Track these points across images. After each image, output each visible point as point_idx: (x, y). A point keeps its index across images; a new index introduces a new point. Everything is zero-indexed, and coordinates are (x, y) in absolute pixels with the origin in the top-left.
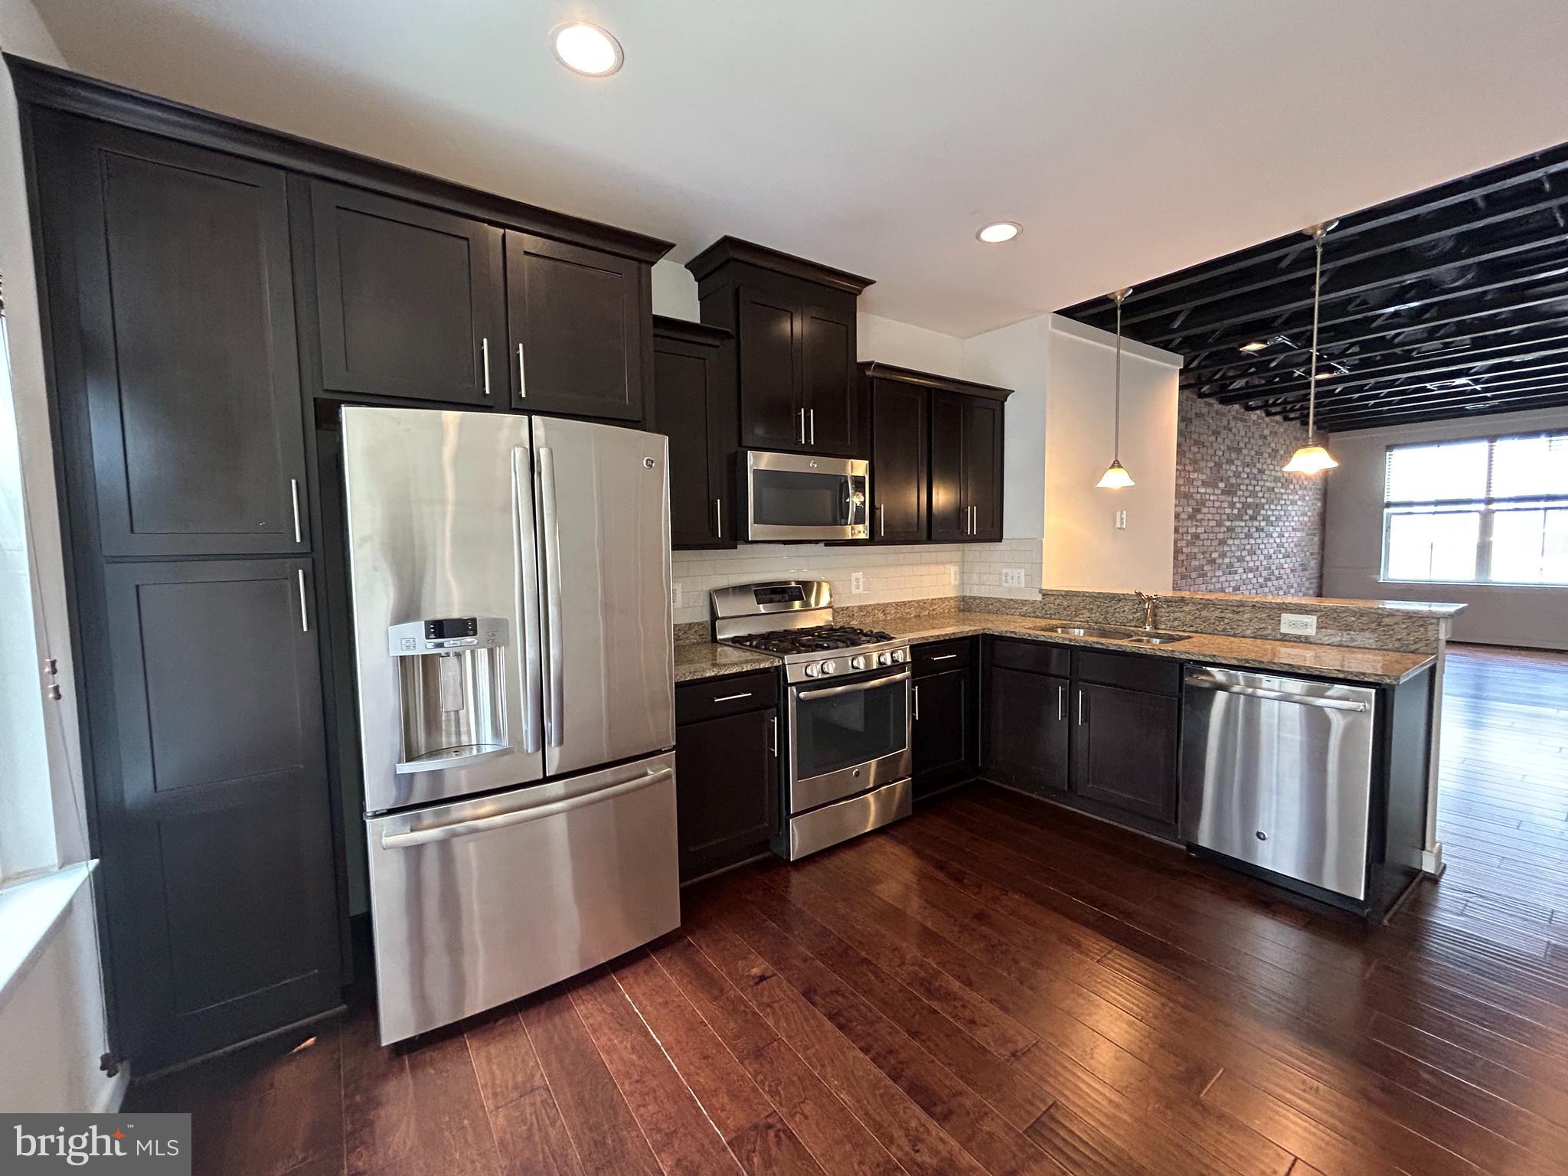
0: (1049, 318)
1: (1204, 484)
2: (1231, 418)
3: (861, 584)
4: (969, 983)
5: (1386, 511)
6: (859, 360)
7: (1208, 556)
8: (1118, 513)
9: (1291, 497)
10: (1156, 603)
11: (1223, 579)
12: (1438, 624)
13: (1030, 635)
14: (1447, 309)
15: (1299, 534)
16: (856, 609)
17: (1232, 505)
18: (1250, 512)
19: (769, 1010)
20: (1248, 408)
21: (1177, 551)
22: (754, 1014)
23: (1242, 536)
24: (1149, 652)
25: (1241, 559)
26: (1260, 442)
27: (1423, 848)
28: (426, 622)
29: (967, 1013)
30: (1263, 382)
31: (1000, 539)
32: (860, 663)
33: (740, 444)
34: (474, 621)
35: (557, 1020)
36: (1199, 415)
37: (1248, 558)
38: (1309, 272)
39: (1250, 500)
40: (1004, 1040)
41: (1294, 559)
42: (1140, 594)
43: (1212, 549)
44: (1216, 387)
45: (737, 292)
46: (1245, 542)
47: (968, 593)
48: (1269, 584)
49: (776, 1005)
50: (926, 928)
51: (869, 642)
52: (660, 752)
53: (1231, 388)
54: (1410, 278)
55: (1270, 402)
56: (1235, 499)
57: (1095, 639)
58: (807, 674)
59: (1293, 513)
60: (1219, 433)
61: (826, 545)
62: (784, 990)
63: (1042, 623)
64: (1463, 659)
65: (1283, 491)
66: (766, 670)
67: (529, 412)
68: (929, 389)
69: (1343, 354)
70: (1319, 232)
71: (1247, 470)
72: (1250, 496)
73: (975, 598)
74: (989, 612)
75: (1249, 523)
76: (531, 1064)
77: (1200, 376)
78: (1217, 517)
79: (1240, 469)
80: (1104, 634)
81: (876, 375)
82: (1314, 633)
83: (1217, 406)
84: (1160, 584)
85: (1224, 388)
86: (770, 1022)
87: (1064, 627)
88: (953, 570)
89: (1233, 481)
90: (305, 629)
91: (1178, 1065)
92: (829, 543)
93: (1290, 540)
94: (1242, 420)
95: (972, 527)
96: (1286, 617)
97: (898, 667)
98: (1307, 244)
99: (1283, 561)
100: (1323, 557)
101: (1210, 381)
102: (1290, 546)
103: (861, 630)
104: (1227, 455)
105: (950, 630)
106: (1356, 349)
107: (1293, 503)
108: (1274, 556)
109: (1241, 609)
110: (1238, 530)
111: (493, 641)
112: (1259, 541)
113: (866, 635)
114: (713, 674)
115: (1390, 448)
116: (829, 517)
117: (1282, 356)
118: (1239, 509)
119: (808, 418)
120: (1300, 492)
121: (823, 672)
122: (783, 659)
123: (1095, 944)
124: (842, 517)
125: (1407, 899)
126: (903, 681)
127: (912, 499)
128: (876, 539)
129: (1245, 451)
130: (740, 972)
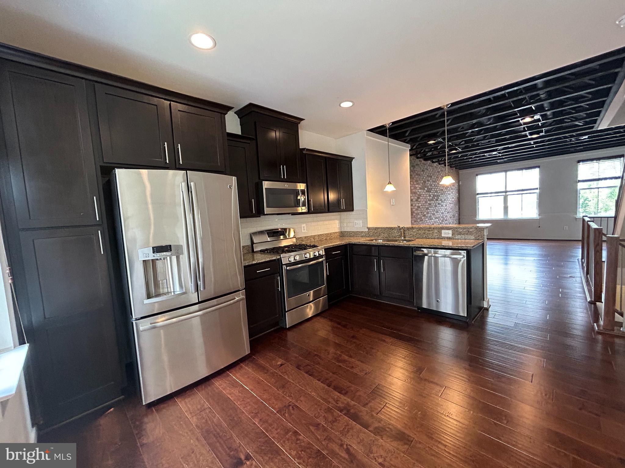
0: (365, 132)
1: (420, 189)
2: (428, 165)
3: (305, 228)
4: (351, 357)
5: (477, 196)
6: (300, 147)
7: (423, 214)
8: (392, 200)
9: (448, 192)
10: (405, 230)
11: (428, 221)
12: (484, 230)
13: (364, 243)
14: (487, 130)
15: (451, 205)
16: (304, 238)
17: (430, 196)
18: (436, 198)
19: (285, 374)
20: (433, 162)
21: (412, 213)
22: (280, 376)
23: (434, 206)
24: (402, 245)
25: (434, 214)
26: (438, 174)
27: (484, 300)
28: (153, 247)
29: (350, 365)
30: (437, 153)
31: (353, 210)
32: (308, 256)
33: (259, 178)
34: (170, 246)
35: (209, 388)
36: (417, 165)
37: (436, 214)
38: (443, 119)
39: (435, 194)
40: (362, 370)
41: (451, 214)
42: (399, 227)
43: (424, 211)
44: (422, 155)
45: (255, 123)
46: (434, 208)
47: (343, 230)
48: (443, 222)
49: (288, 372)
50: (335, 343)
51: (310, 248)
52: (239, 291)
53: (427, 155)
54: (474, 121)
55: (440, 160)
56: (431, 194)
57: (386, 242)
58: (289, 261)
59: (449, 198)
60: (424, 171)
61: (292, 215)
62: (290, 368)
63: (368, 239)
64: (501, 244)
65: (446, 190)
66: (274, 260)
67: (186, 170)
68: (326, 158)
69: (459, 144)
70: (445, 107)
71: (434, 183)
72: (435, 193)
73: (346, 232)
74: (350, 236)
75: (436, 202)
76: (202, 402)
77: (417, 151)
78: (425, 200)
79: (432, 183)
80: (389, 241)
81: (307, 152)
82: (451, 236)
83: (423, 162)
84: (407, 223)
85: (425, 155)
86: (286, 377)
87: (376, 240)
88: (337, 222)
89: (430, 187)
90: (102, 253)
91: (414, 368)
92: (293, 214)
93: (449, 207)
94: (432, 166)
95: (343, 207)
96: (443, 231)
97: (320, 256)
98: (442, 111)
99: (447, 214)
100: (459, 213)
101: (420, 153)
102: (449, 209)
103: (307, 245)
104: (427, 179)
105: (337, 243)
106: (463, 143)
107: (449, 194)
108: (444, 213)
109: (430, 230)
110: (432, 204)
111: (178, 253)
112: (439, 208)
113: (308, 246)
114: (256, 262)
115: (477, 175)
116: (293, 205)
117: (441, 145)
118: (432, 197)
119: (283, 169)
120: (451, 191)
121: (295, 260)
122: (280, 256)
123: (389, 339)
124: (298, 204)
125: (479, 315)
126: (322, 262)
127: (321, 197)
128: (310, 211)
129: (433, 177)
130: (274, 364)
